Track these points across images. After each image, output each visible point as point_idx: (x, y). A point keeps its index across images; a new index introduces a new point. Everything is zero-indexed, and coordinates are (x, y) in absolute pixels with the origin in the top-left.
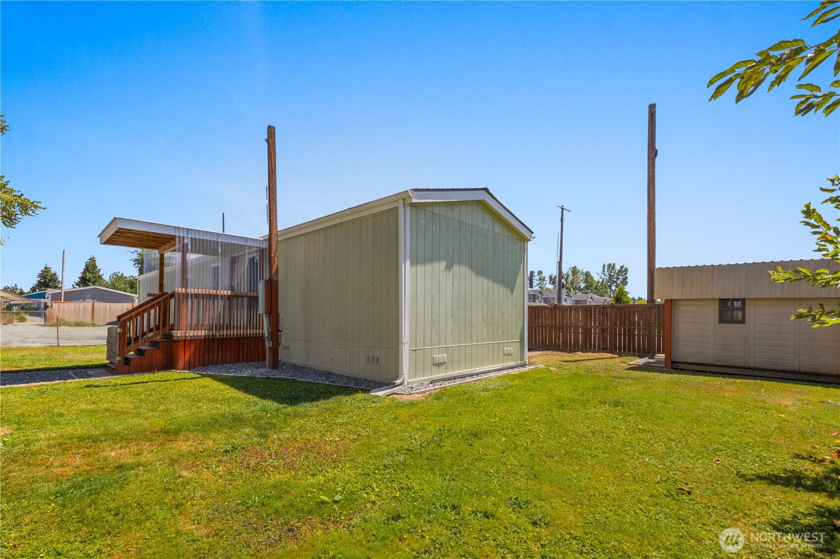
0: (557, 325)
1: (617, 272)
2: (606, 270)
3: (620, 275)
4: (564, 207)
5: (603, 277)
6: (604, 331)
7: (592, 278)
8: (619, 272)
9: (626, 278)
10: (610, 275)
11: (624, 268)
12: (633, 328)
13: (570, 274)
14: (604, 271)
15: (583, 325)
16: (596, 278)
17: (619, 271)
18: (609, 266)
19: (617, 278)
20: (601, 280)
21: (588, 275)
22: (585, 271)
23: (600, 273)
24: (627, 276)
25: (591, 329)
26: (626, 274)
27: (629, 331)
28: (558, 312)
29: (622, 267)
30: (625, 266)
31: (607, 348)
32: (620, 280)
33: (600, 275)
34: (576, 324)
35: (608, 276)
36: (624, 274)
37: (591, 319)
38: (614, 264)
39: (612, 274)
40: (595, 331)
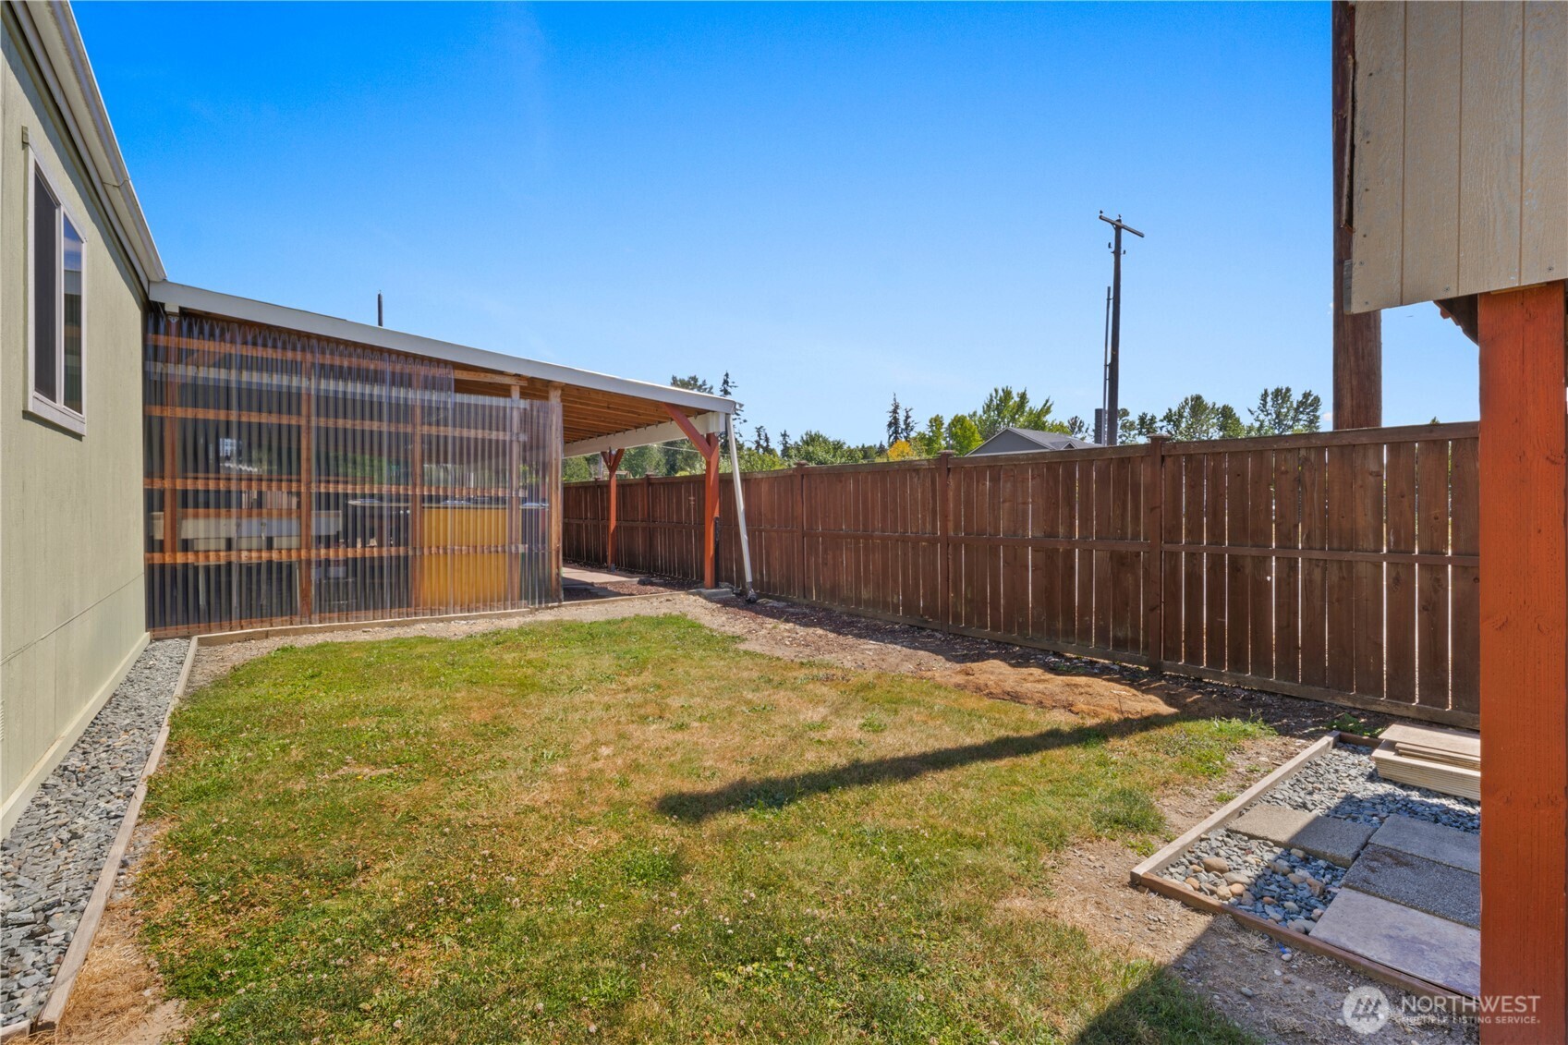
0: (951, 533)
1: (1295, 406)
2: (1270, 403)
3: (1301, 413)
4: (1123, 223)
5: (1262, 417)
6: (1122, 562)
7: (1237, 420)
8: (1298, 407)
9: (1317, 418)
10: (1278, 414)
11: (1311, 398)
12: (1254, 552)
13: (1185, 414)
14: (1264, 405)
15: (1039, 534)
16: (1246, 420)
17: (1301, 404)
18: (1277, 393)
19: (1296, 420)
20: (1257, 425)
21: (1227, 413)
22: (1219, 405)
23: (1254, 408)
24: (1318, 414)
25: (1070, 554)
26: (1316, 410)
27: (1236, 567)
28: (952, 483)
29: (1306, 396)
30: (1315, 393)
31: (1135, 643)
32: (1302, 423)
33: (1256, 414)
34: (1015, 533)
35: (1274, 416)
36: (1312, 411)
37: (1072, 509)
38: (1288, 390)
39: (1284, 410)
40: (1086, 557)
